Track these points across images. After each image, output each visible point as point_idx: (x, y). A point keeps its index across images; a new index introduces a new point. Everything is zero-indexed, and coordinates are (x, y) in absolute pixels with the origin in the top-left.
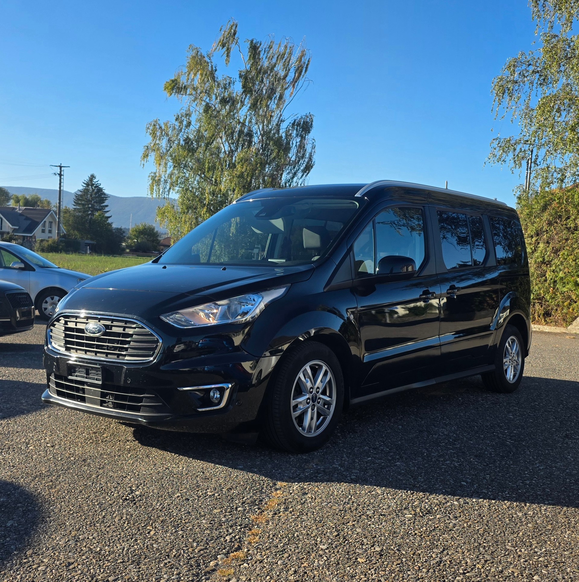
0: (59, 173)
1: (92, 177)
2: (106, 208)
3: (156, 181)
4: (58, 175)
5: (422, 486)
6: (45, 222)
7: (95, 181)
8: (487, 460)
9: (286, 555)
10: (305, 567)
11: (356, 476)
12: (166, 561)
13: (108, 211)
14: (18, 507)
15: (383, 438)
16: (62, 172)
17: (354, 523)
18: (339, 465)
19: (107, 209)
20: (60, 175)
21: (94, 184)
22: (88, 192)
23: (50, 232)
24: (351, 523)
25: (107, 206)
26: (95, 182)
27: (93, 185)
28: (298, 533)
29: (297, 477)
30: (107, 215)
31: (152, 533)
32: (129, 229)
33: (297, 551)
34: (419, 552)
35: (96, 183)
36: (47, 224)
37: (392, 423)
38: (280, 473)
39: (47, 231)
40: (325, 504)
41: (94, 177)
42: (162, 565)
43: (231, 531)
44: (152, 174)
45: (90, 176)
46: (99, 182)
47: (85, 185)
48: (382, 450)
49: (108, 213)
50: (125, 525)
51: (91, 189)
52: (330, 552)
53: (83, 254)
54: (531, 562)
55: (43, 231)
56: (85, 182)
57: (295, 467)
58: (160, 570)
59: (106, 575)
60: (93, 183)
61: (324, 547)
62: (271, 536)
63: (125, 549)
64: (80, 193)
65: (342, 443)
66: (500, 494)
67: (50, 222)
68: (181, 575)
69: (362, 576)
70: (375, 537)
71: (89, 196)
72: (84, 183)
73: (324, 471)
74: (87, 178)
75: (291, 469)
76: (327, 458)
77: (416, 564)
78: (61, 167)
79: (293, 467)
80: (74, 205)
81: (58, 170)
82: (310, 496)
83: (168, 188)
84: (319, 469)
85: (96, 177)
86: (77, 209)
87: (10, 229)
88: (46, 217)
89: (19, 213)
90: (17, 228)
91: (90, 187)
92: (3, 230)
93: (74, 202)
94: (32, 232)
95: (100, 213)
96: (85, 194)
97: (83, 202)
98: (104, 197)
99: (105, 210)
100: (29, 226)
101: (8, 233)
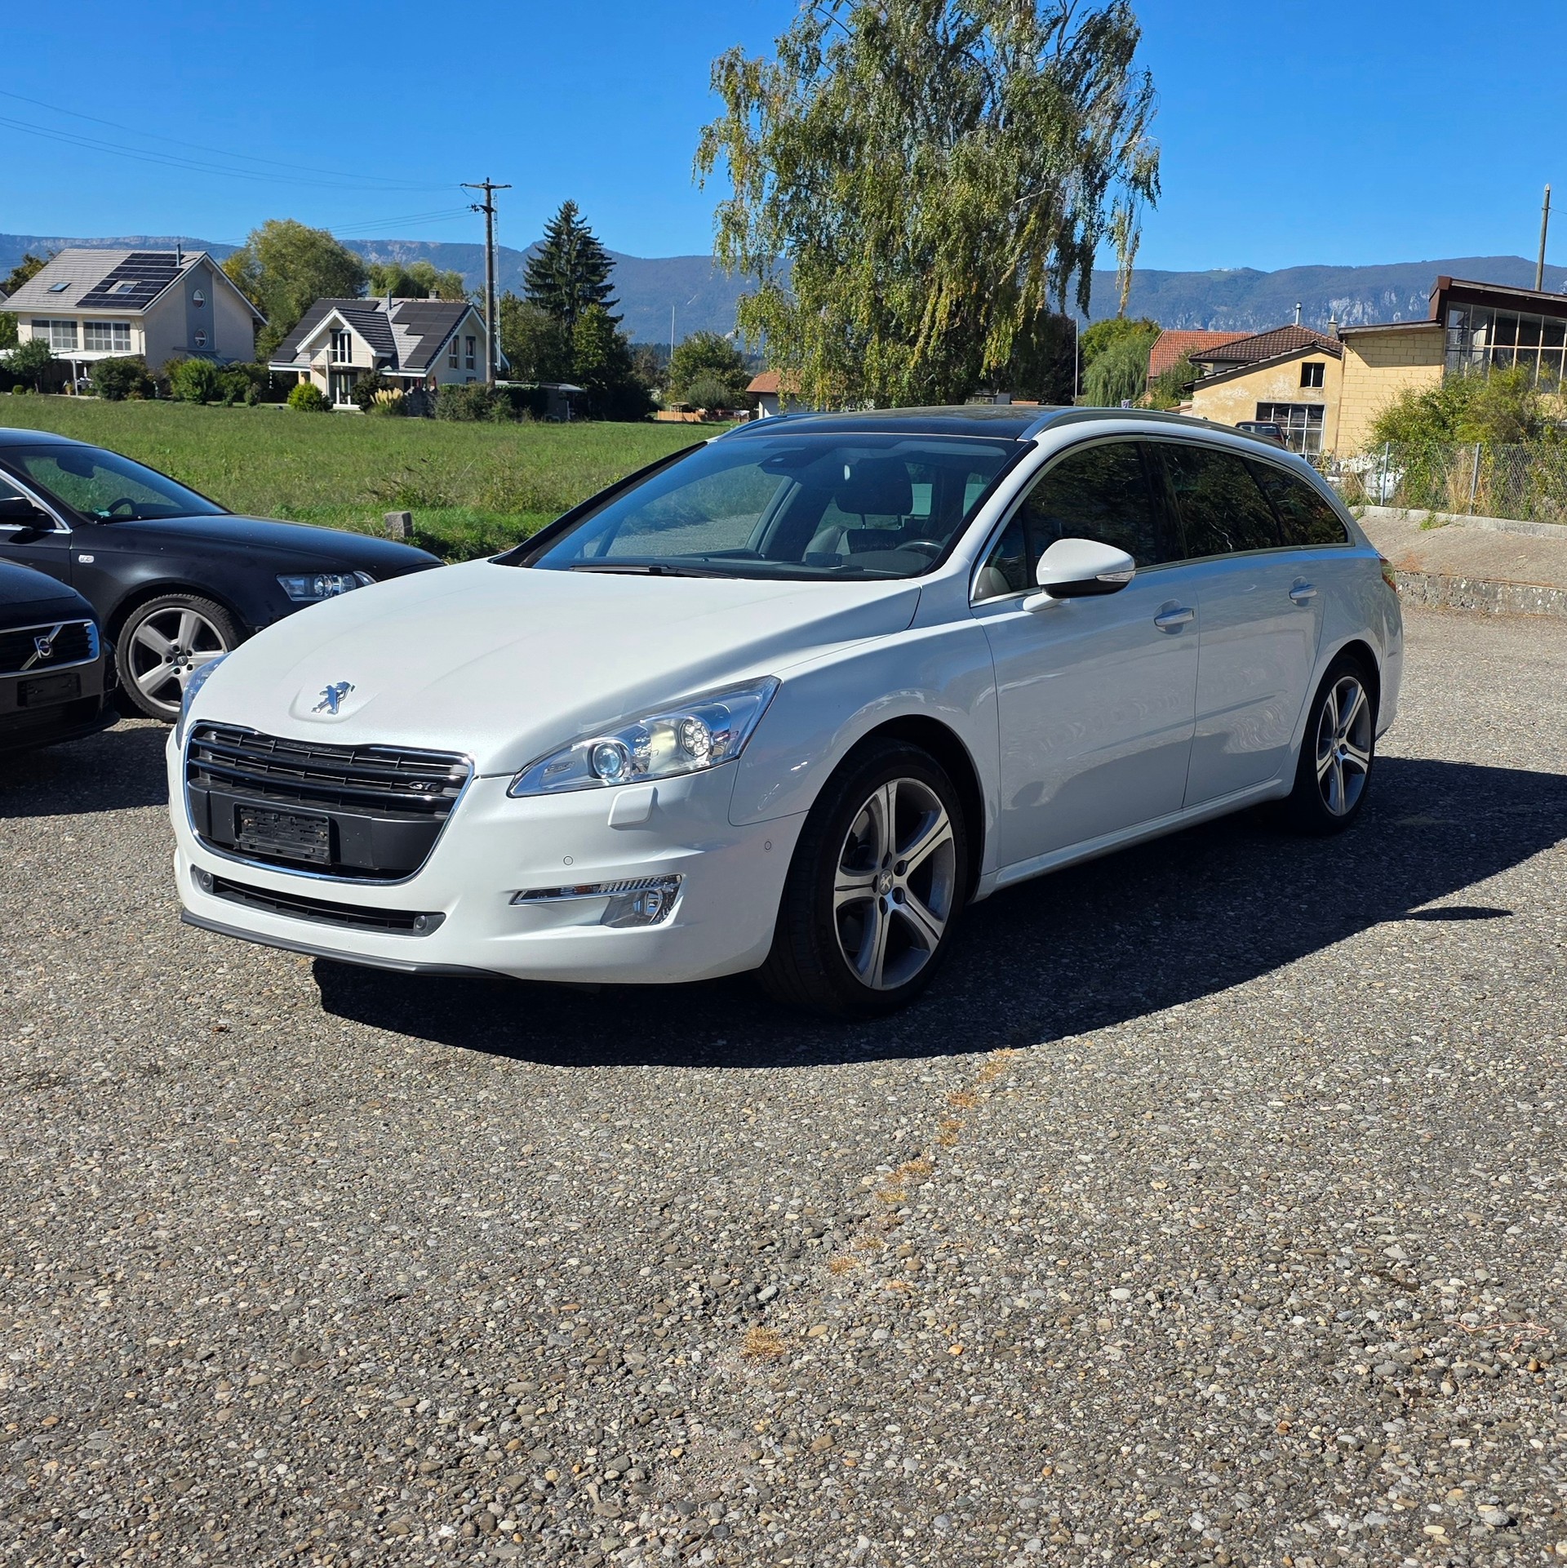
0: (485, 204)
1: (568, 211)
2: (608, 294)
3: (734, 224)
4: (482, 210)
5: (1319, 1043)
6: (456, 337)
7: (575, 219)
8: (1487, 987)
9: (1009, 1171)
10: (1044, 1194)
11: (1177, 1018)
12: (778, 1173)
13: (613, 303)
14: (494, 1066)
15: (1257, 932)
16: (492, 201)
17: (1155, 1114)
18: (1144, 993)
19: (610, 297)
20: (488, 210)
21: (573, 230)
22: (560, 250)
23: (471, 364)
24: (1149, 1114)
25: (609, 288)
26: (577, 223)
27: (570, 232)
28: (1038, 1131)
29: (1049, 1017)
30: (611, 313)
31: (752, 1120)
32: (669, 346)
33: (1032, 1163)
34: (1281, 1174)
35: (580, 226)
36: (462, 343)
37: (1286, 897)
38: (1013, 1009)
39: (462, 362)
40: (1101, 1074)
41: (574, 211)
42: (771, 1180)
43: (904, 1120)
44: (725, 208)
45: (562, 208)
46: (586, 224)
47: (551, 234)
48: (1248, 962)
49: (612, 308)
50: (700, 1104)
51: (567, 243)
52: (1097, 1167)
53: (556, 421)
54: (1512, 1201)
55: (454, 363)
56: (552, 225)
57: (1048, 996)
58: (766, 1188)
59: (669, 1193)
60: (572, 226)
61: (1087, 1159)
62: (983, 1134)
63: (702, 1149)
64: (539, 256)
65: (1159, 944)
66: (1493, 1062)
67: (468, 338)
68: (808, 1198)
69: (1153, 1214)
70: (1194, 1142)
71: (563, 262)
72: (548, 227)
73: (1109, 1005)
74: (555, 214)
75: (1039, 1000)
76: (1121, 978)
77: (1268, 1196)
78: (489, 188)
79: (1043, 996)
80: (527, 290)
81: (481, 197)
82: (1072, 1058)
84: (1099, 1001)
85: (579, 211)
86: (533, 300)
87: (371, 360)
88: (457, 324)
89: (391, 315)
90: (389, 355)
91: (565, 237)
92: (356, 363)
93: (527, 280)
94: (426, 367)
95: (593, 308)
96: (552, 259)
97: (549, 281)
98: (602, 264)
99: (604, 300)
100: (419, 350)
101: (368, 370)
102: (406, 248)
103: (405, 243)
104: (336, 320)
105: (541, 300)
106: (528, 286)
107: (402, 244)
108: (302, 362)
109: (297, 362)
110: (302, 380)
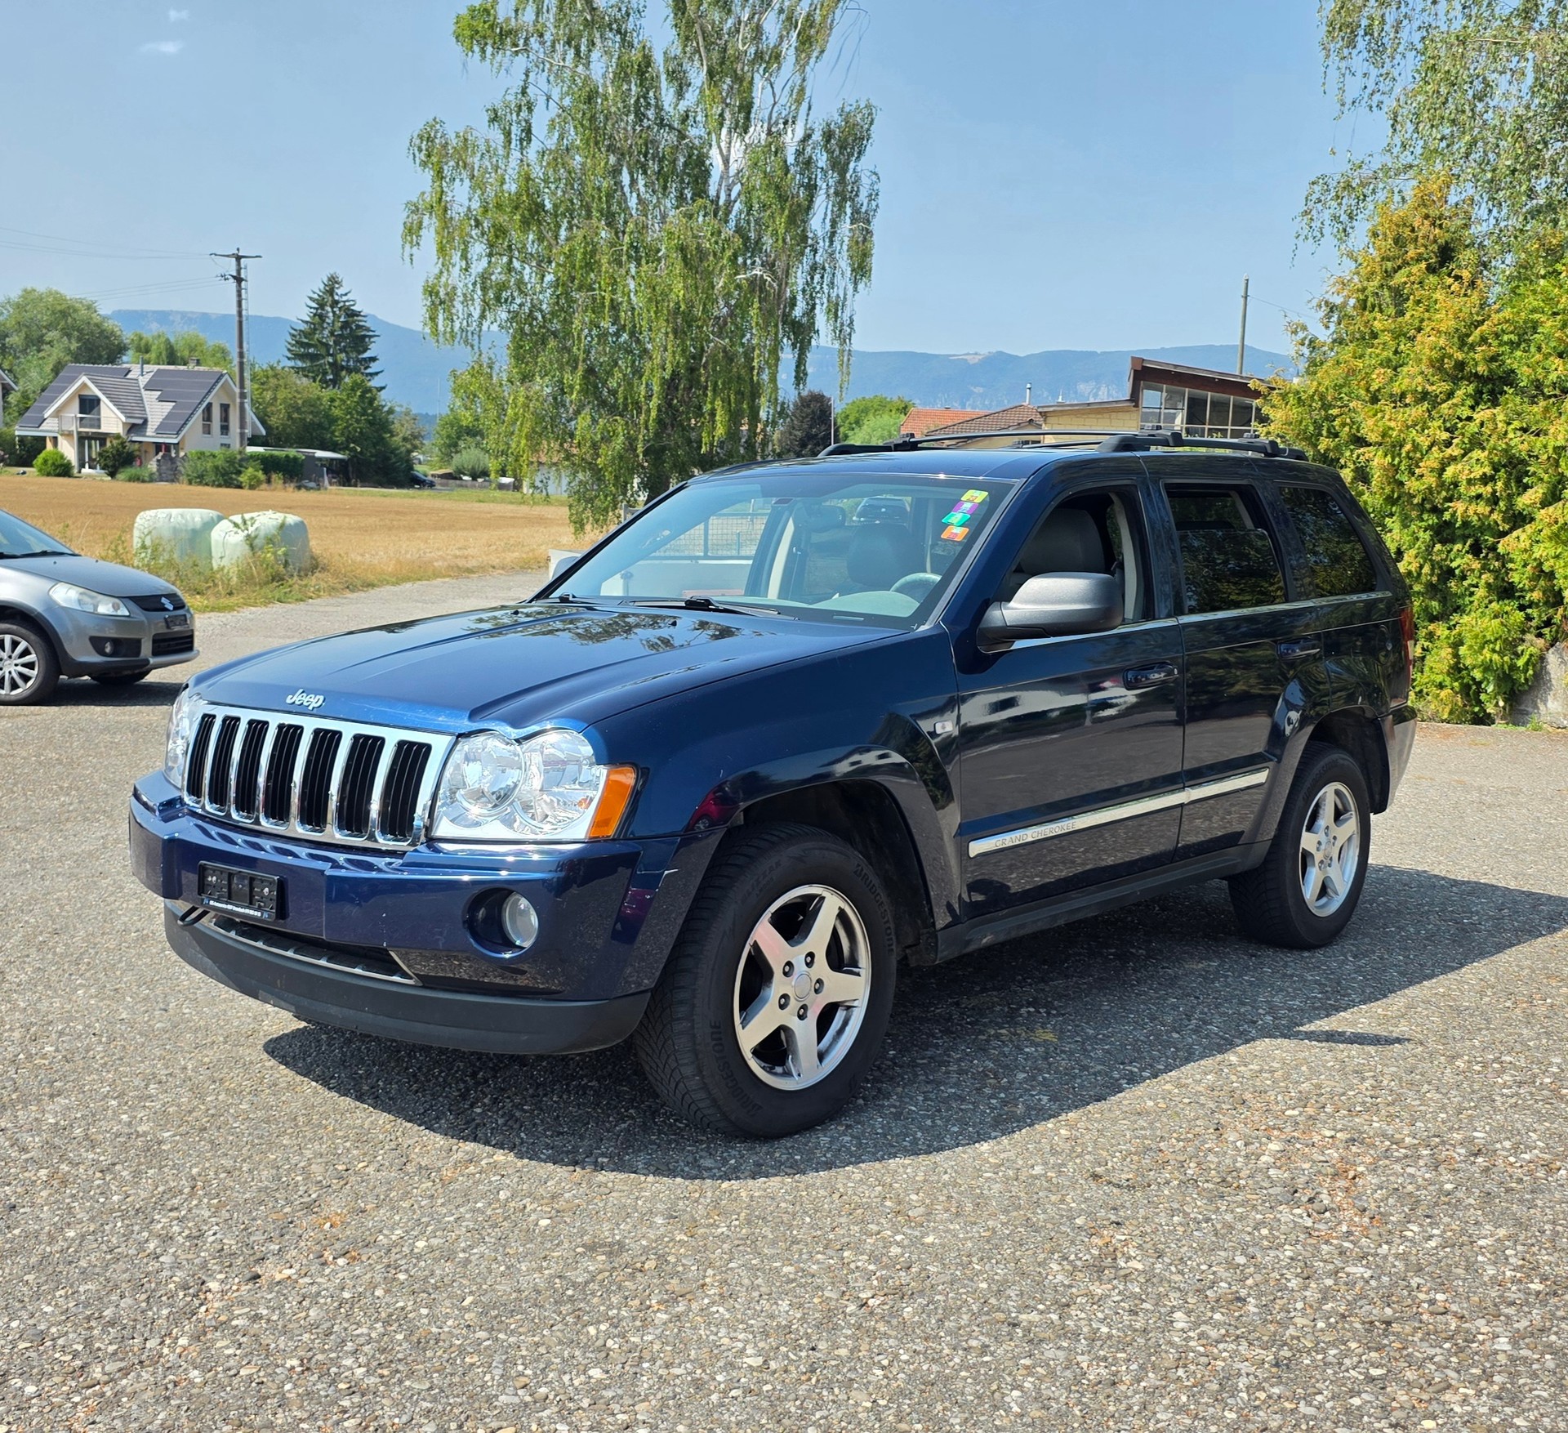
0: (235, 274)
1: (333, 284)
2: (372, 364)
4: (232, 280)
6: (209, 404)
7: (340, 291)
13: (377, 374)
16: (242, 271)
19: (373, 367)
20: (239, 280)
21: (337, 302)
22: (324, 321)
23: (223, 430)
25: (373, 359)
26: (342, 295)
27: (335, 304)
30: (375, 383)
32: (434, 416)
35: (344, 298)
36: (216, 409)
39: (216, 429)
41: (339, 283)
45: (326, 280)
46: (350, 297)
47: (314, 305)
49: (376, 378)
51: (331, 315)
53: (311, 488)
55: (207, 429)
56: (316, 296)
60: (336, 298)
64: (303, 327)
67: (222, 405)
71: (326, 332)
72: (311, 298)
74: (318, 286)
78: (239, 258)
80: (289, 359)
81: (231, 267)
83: (476, 314)
85: (344, 283)
86: (297, 370)
87: (121, 425)
88: (210, 392)
89: (143, 381)
90: (140, 422)
91: (329, 309)
92: (105, 428)
93: (289, 350)
94: (178, 434)
95: (358, 377)
96: (315, 329)
97: (311, 350)
98: (366, 336)
99: (369, 371)
100: (169, 416)
101: (118, 436)
102: (187, 318)
103: (186, 313)
104: (84, 385)
105: (303, 369)
106: (290, 355)
107: (183, 315)
108: (49, 427)
109: (44, 427)
110: (49, 446)
